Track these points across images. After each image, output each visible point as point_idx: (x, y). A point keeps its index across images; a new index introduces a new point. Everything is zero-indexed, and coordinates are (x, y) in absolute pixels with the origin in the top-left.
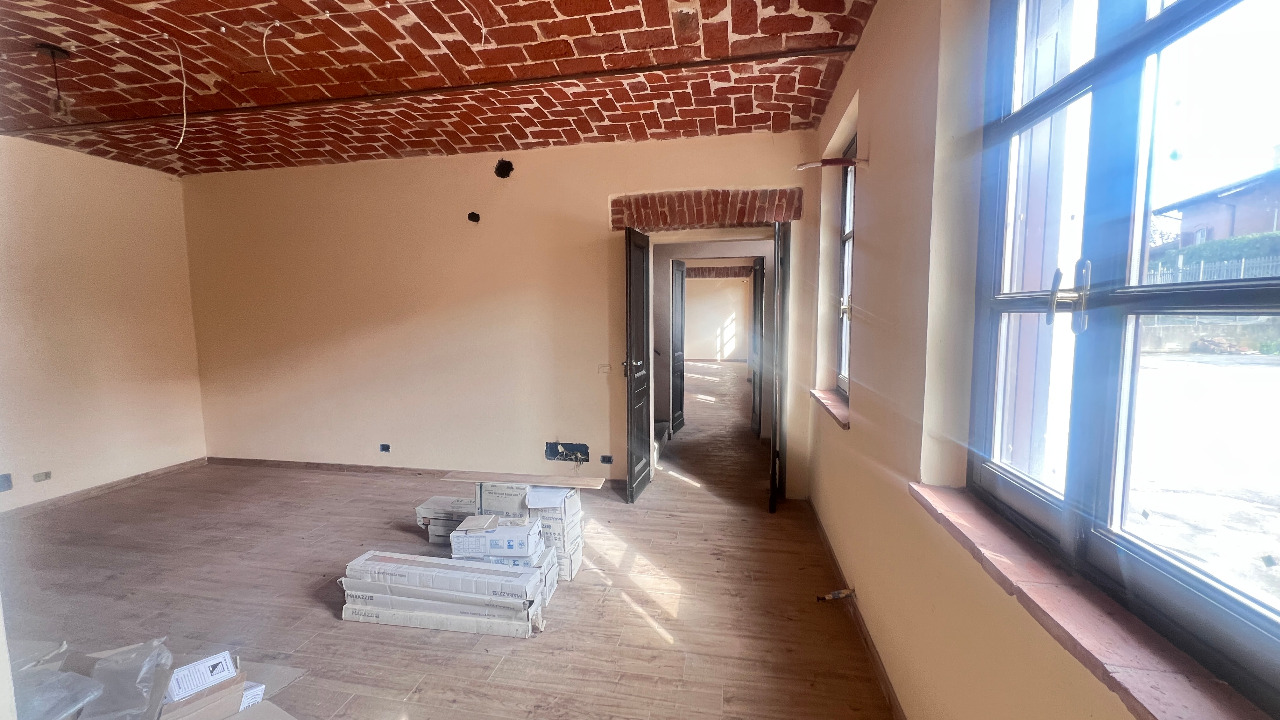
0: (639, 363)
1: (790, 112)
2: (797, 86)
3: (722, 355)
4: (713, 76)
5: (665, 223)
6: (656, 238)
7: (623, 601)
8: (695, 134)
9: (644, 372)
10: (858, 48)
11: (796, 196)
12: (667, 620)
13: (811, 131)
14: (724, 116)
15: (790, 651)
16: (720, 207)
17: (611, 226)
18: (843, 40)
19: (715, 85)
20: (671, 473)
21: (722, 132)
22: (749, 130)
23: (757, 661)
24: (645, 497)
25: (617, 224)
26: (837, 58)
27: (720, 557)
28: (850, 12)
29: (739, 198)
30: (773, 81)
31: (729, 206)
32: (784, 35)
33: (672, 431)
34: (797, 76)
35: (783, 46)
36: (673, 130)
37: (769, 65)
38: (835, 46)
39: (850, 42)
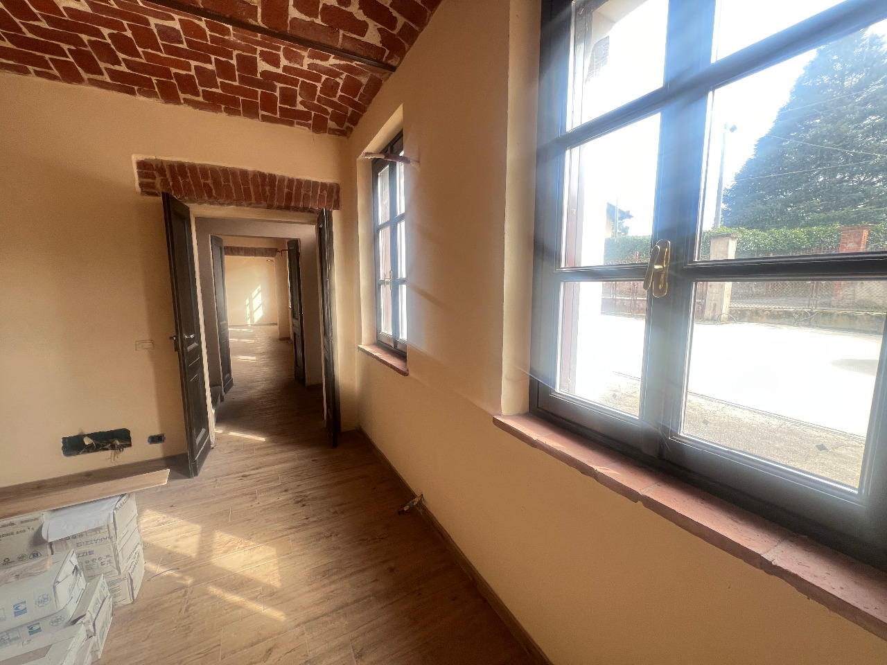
0: (192, 336)
1: (328, 117)
2: (339, 93)
3: (252, 321)
4: (262, 53)
5: (210, 196)
6: (198, 210)
7: (214, 597)
8: (236, 113)
9: (195, 344)
10: (397, 70)
11: (335, 190)
12: (272, 594)
13: (344, 138)
14: (269, 103)
15: (391, 570)
16: (267, 188)
17: (138, 189)
18: (388, 58)
19: (263, 66)
20: (232, 434)
21: (265, 118)
22: (291, 124)
23: (370, 596)
24: (210, 466)
25: (147, 188)
26: (378, 75)
27: (304, 503)
28: (399, 32)
29: (286, 183)
30: (319, 81)
31: (276, 189)
32: (341, 32)
33: (223, 393)
34: (341, 82)
35: (340, 43)
36: (213, 103)
37: (318, 62)
38: (379, 61)
39: (393, 62)
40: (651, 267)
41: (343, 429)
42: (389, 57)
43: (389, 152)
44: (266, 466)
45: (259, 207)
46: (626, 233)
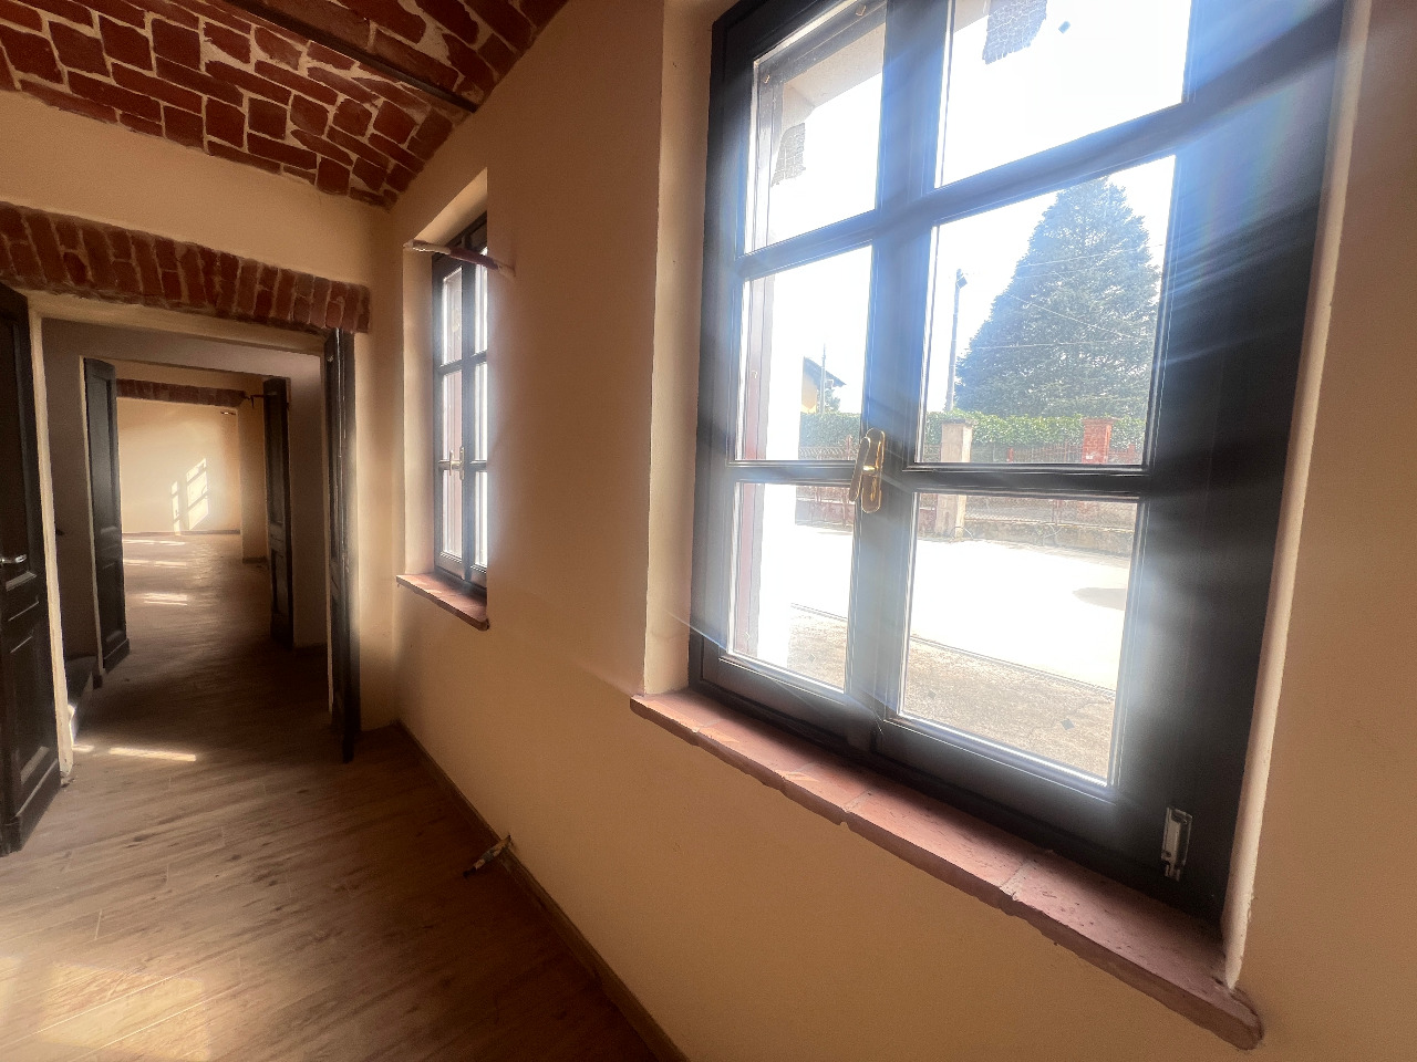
0: (18, 560)
1: (350, 168)
2: (371, 130)
3: (185, 525)
4: (210, 29)
5: (80, 278)
9: (30, 575)
10: (481, 110)
11: (360, 297)
13: (380, 210)
14: (225, 123)
16: (217, 279)
18: (462, 87)
19: (211, 53)
21: (215, 150)
22: (274, 168)
26: (443, 113)
27: (273, 878)
28: (483, 48)
29: (258, 275)
30: (332, 102)
31: (237, 283)
32: (373, 26)
33: (102, 670)
34: (375, 113)
35: (370, 43)
36: (94, 101)
37: (329, 68)
38: (448, 91)
39: (472, 96)
40: (859, 469)
41: (365, 726)
42: (464, 87)
43: (462, 246)
44: (191, 814)
45: (198, 313)
46: (836, 408)
